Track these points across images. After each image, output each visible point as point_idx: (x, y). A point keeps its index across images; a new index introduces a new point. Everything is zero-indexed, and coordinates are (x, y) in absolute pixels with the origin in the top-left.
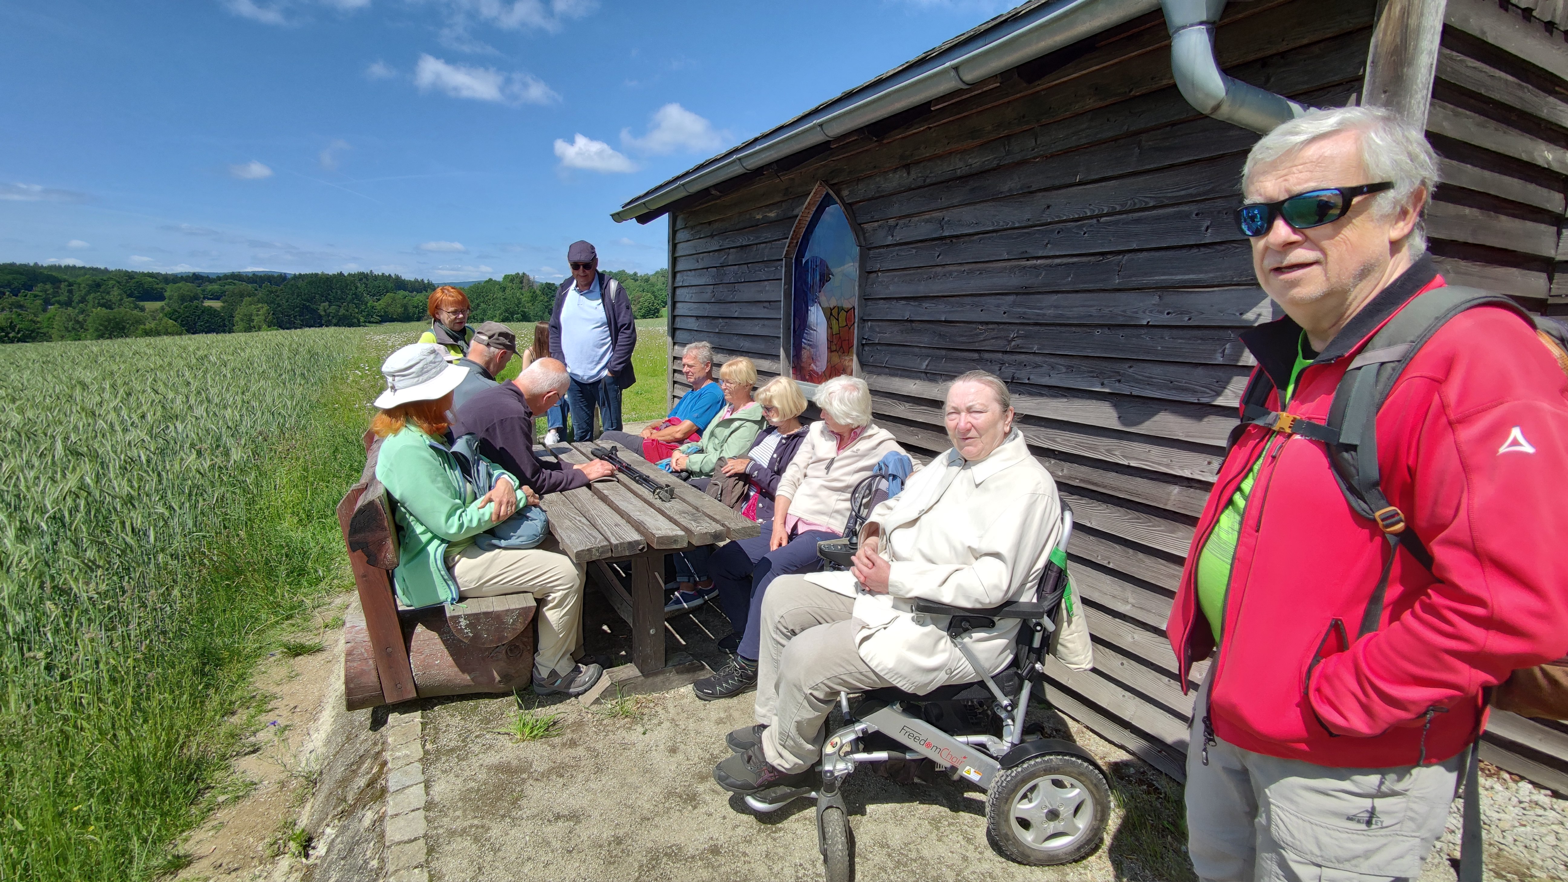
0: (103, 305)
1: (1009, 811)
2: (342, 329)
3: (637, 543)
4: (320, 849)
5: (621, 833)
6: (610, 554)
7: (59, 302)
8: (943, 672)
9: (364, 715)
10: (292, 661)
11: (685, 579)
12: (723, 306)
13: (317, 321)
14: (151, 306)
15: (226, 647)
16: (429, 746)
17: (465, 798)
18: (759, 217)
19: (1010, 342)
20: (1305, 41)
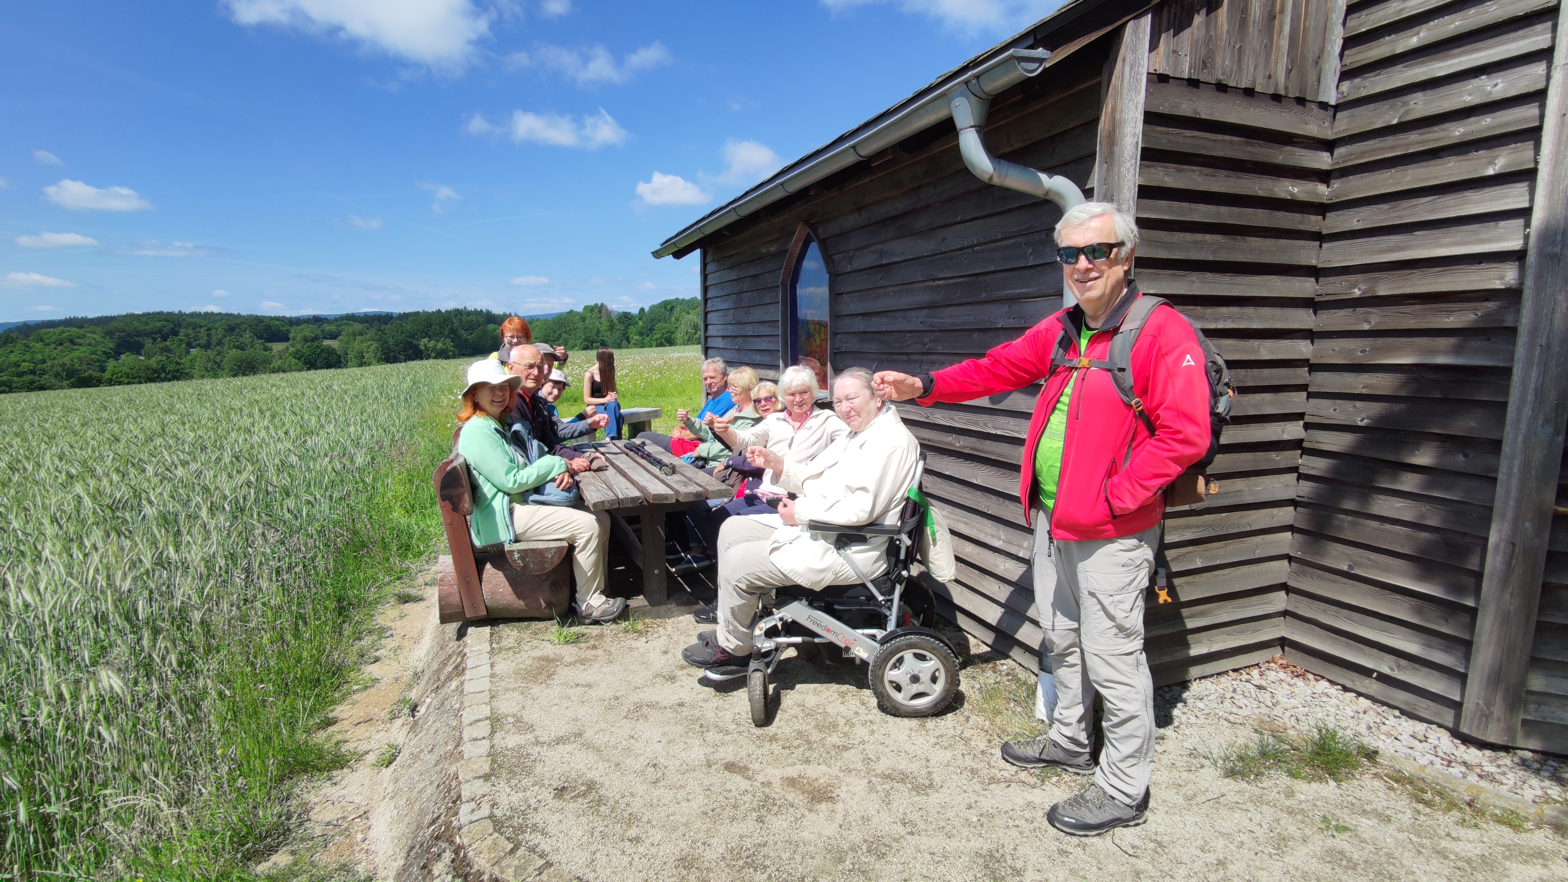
0: (237, 347)
1: (883, 675)
2: (439, 361)
3: (638, 498)
4: (422, 710)
5: (619, 694)
6: (617, 506)
7: (199, 345)
8: (830, 574)
9: (453, 628)
10: (402, 606)
11: (696, 545)
12: (741, 326)
13: (418, 354)
14: (277, 347)
15: (356, 597)
16: (494, 645)
17: (517, 673)
18: (764, 251)
19: (925, 345)
20: (1070, 126)
